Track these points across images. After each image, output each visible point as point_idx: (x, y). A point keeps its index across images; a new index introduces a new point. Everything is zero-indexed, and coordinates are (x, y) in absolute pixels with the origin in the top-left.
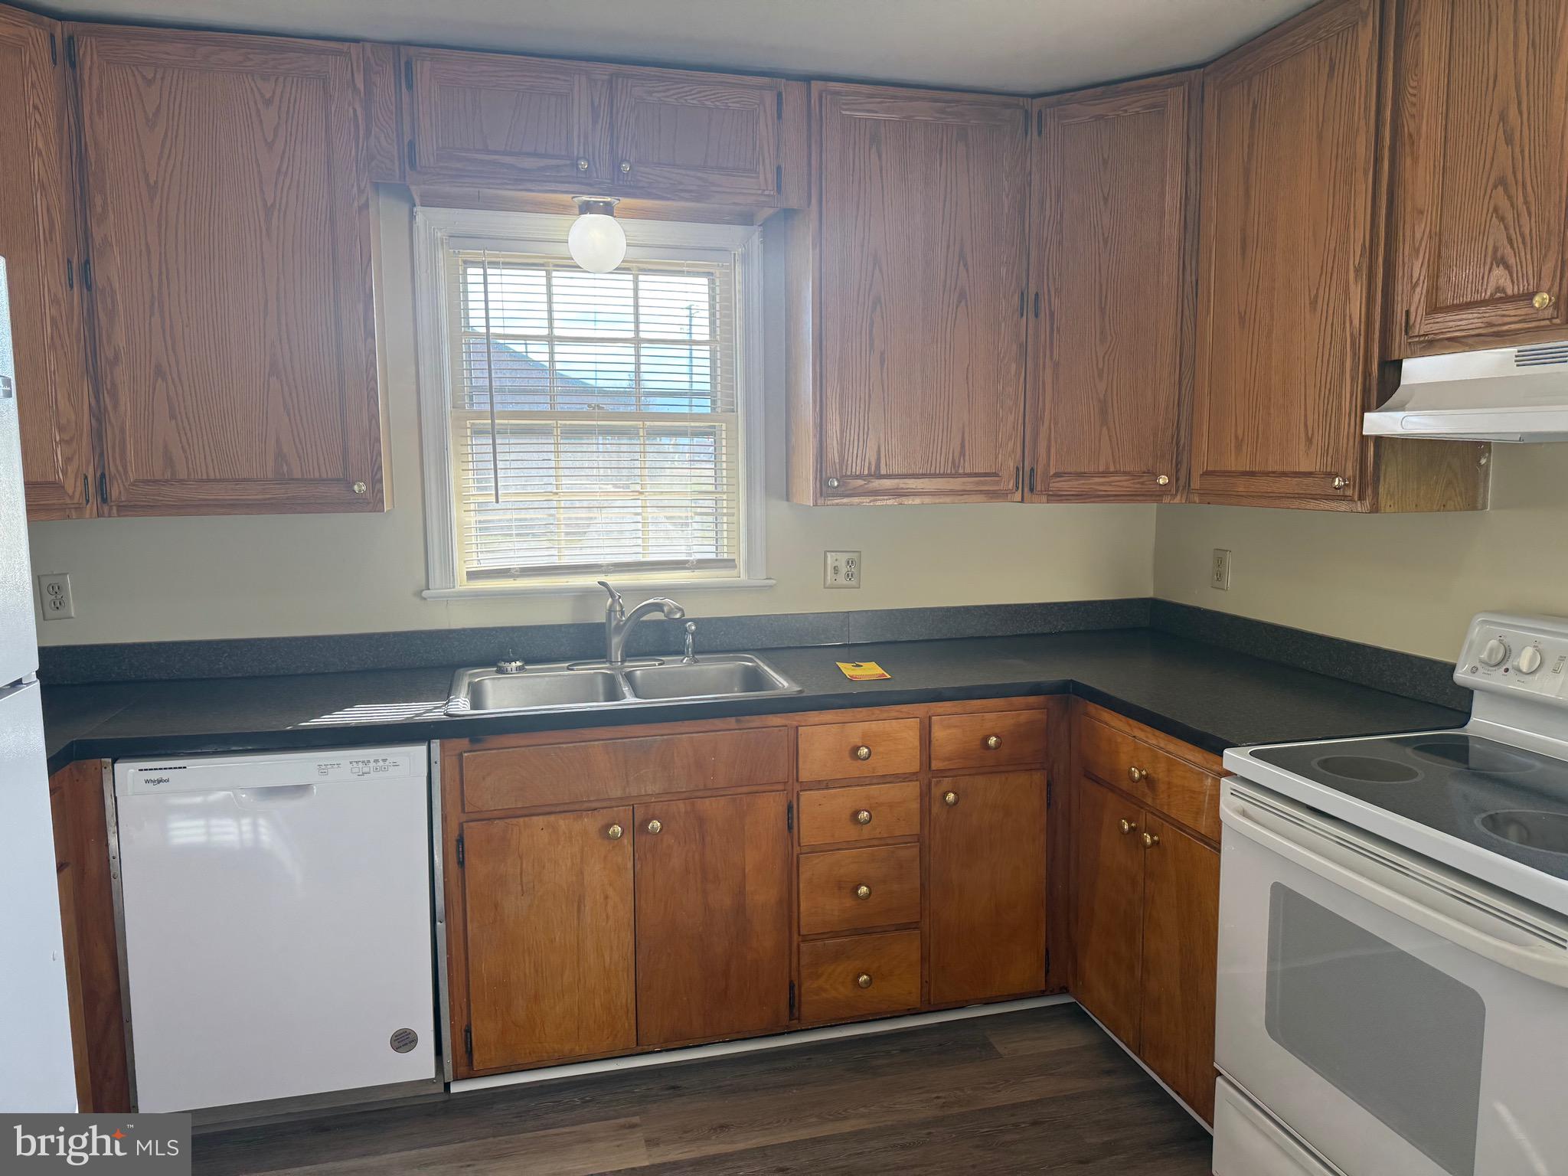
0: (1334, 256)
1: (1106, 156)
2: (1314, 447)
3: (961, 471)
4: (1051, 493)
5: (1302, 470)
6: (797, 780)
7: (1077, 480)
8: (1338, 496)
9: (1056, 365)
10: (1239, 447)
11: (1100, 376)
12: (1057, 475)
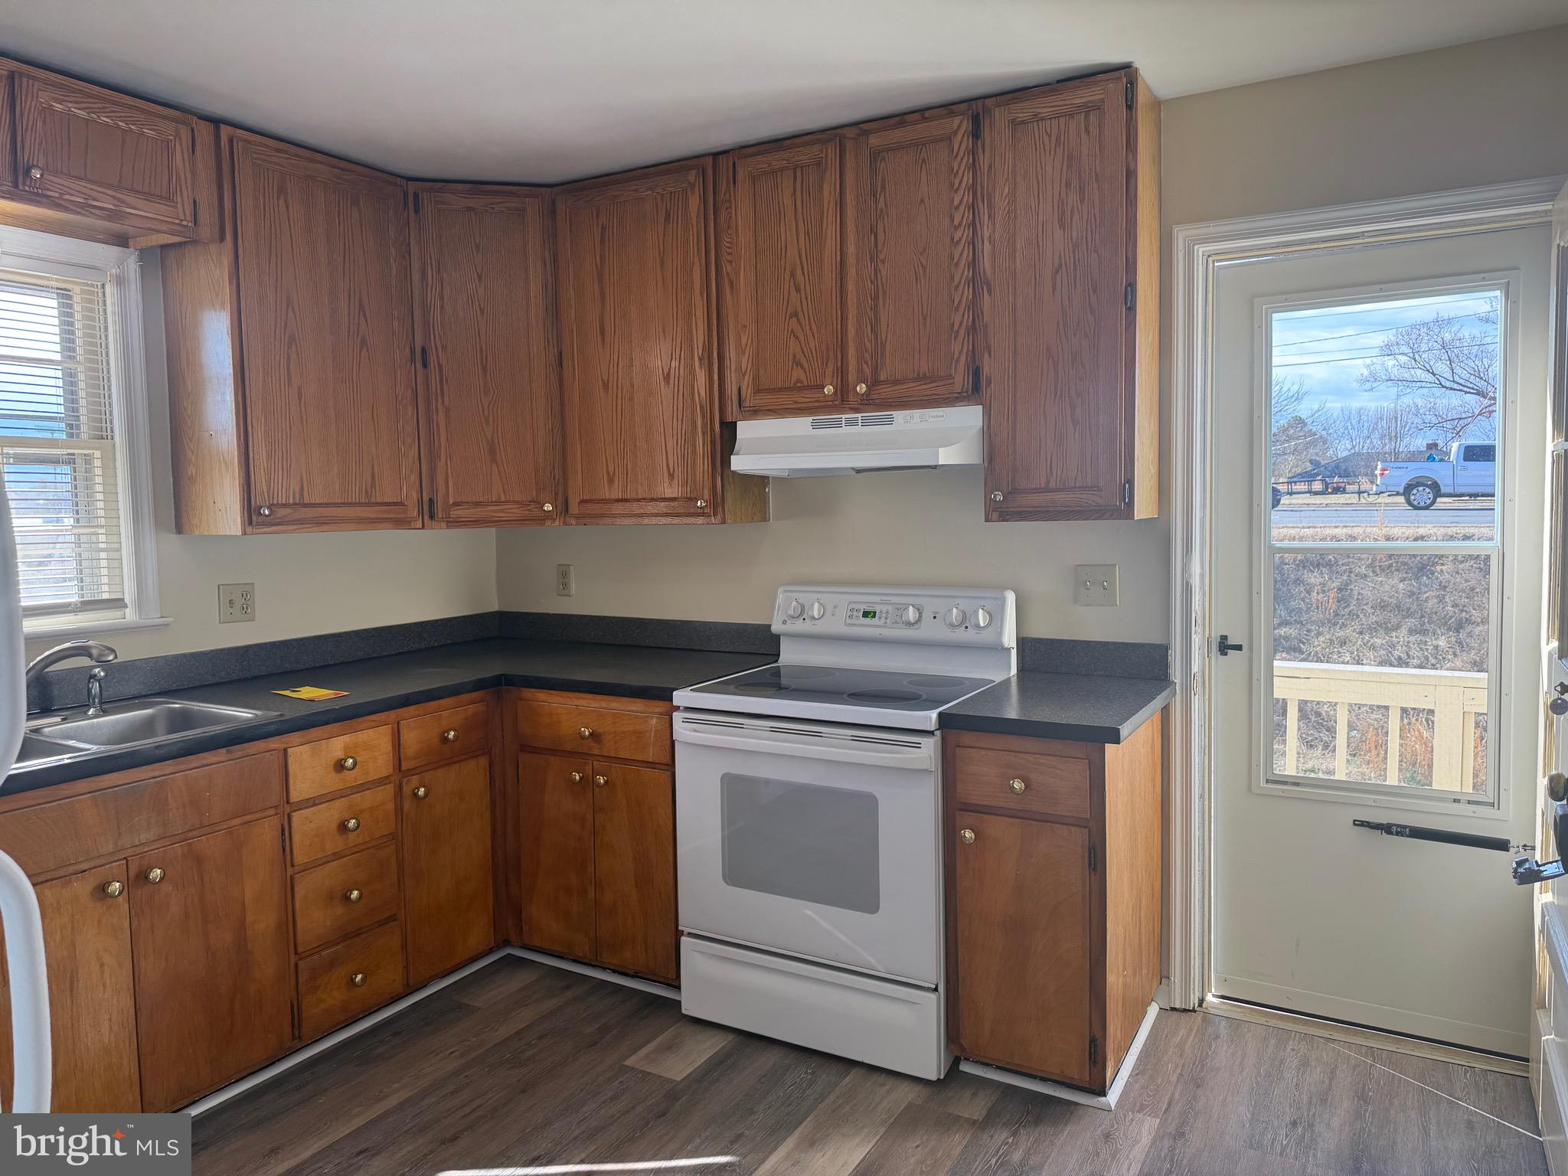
0: (681, 348)
1: (478, 242)
2: (676, 481)
3: (373, 500)
4: (451, 520)
5: (667, 496)
6: (288, 802)
7: (475, 508)
8: (701, 513)
9: (447, 411)
10: (611, 481)
11: (487, 420)
12: (456, 504)
